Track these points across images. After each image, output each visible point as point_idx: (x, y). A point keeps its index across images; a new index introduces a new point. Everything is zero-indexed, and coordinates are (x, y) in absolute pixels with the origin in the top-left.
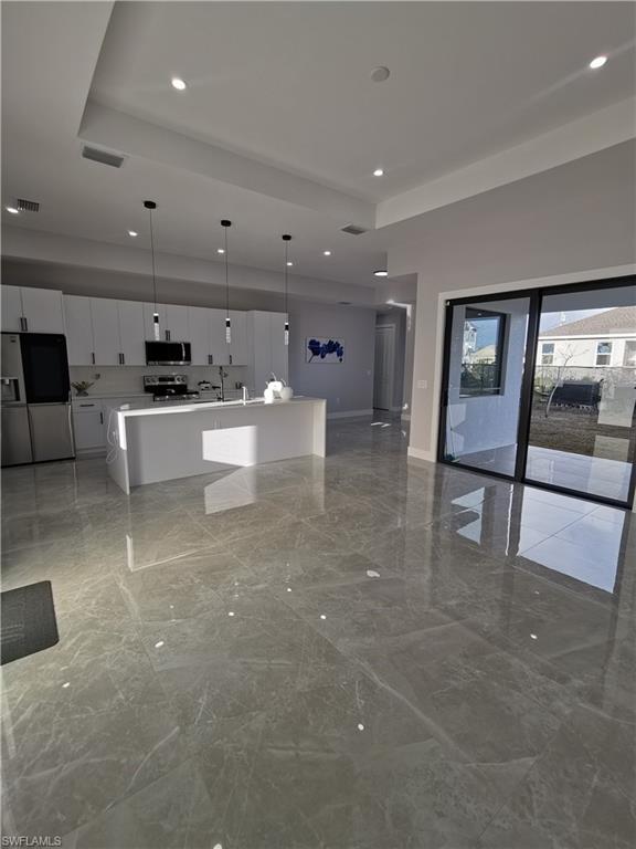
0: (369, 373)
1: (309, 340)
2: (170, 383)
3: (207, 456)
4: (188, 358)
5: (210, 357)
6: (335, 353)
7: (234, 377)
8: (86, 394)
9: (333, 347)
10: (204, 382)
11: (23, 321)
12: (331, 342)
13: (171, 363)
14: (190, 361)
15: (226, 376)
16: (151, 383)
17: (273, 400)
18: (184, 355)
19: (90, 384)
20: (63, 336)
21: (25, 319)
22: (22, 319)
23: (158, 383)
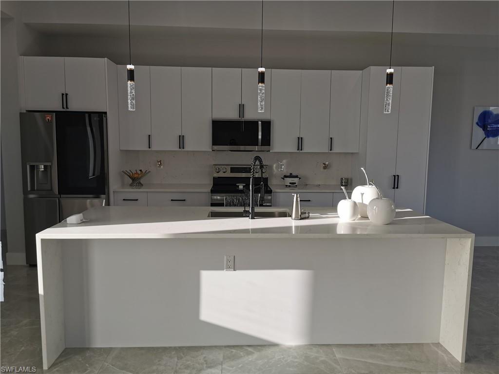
1: (479, 111)
2: (244, 175)
4: (267, 141)
5: (300, 141)
8: (140, 185)
10: (291, 176)
11: (65, 97)
13: (242, 148)
14: (269, 145)
15: (326, 167)
16: (221, 175)
17: (350, 224)
18: (260, 137)
19: (147, 173)
20: (105, 113)
21: (67, 94)
22: (63, 94)
23: (229, 174)
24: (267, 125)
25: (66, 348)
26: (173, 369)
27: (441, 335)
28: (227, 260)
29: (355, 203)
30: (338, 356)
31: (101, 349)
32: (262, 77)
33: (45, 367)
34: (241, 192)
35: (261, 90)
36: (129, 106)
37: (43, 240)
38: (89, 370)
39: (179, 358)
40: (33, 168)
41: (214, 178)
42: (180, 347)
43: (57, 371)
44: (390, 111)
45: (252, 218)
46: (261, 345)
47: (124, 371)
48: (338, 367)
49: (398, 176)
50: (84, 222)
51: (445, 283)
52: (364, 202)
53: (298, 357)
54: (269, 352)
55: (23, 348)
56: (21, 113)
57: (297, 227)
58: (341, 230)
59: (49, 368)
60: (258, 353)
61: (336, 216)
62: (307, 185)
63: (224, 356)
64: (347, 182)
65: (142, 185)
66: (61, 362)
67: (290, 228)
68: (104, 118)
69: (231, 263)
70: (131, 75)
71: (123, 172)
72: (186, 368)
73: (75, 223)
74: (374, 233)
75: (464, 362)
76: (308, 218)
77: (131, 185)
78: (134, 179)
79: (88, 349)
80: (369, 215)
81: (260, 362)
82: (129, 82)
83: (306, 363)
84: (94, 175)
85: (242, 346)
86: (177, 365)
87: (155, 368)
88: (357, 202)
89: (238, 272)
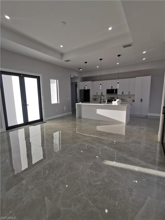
5: (123, 92)
8: (96, 101)
10: (122, 99)
14: (117, 93)
16: (109, 99)
23: (110, 99)
24: (116, 90)
40: (81, 98)
49: (142, 99)
68: (90, 90)
71: (93, 98)
77: (94, 101)
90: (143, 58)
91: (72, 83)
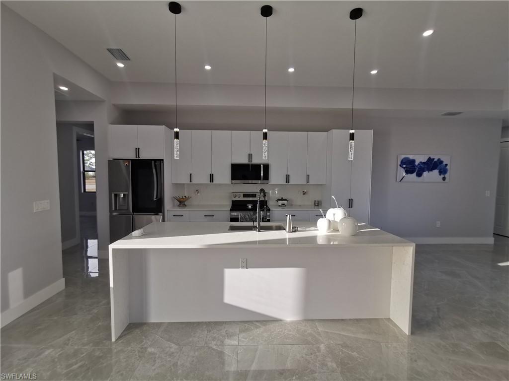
0: (488, 193)
1: (401, 158)
2: (251, 199)
3: (229, 298)
4: (266, 177)
5: (288, 177)
6: (436, 172)
7: (314, 196)
9: (432, 165)
10: (282, 199)
12: (430, 160)
13: (250, 181)
14: (268, 179)
15: (304, 193)
16: (237, 199)
17: (327, 236)
18: (262, 175)
19: (189, 198)
20: (163, 160)
21: (139, 149)
22: (136, 149)
23: (242, 199)
24: (266, 167)
25: (130, 324)
26: (203, 340)
27: (391, 313)
28: (242, 262)
29: (329, 221)
30: (320, 329)
31: (154, 323)
32: (265, 136)
33: (113, 340)
34: (250, 210)
35: (265, 144)
36: (175, 156)
37: (114, 250)
38: (145, 341)
39: (209, 331)
40: (116, 195)
41: (232, 201)
42: (209, 322)
43: (122, 342)
44: (353, 158)
45: (259, 231)
46: (266, 321)
47: (169, 343)
48: (320, 338)
49: (352, 199)
50: (144, 236)
51: (393, 276)
52: (336, 220)
53: (292, 330)
54: (271, 326)
55: (100, 324)
56: (109, 161)
57: (289, 239)
58: (320, 241)
59: (116, 340)
60: (264, 327)
61: (316, 229)
62: (292, 205)
63: (240, 330)
64: (319, 203)
65: (186, 206)
66: (125, 335)
67: (285, 239)
68: (162, 164)
69: (245, 264)
70: (177, 135)
71: (174, 197)
72: (213, 340)
73: (137, 235)
74: (345, 243)
75: (410, 334)
76: (297, 231)
77: (179, 206)
78: (180, 202)
79: (145, 323)
80: (340, 229)
81: (265, 335)
82: (176, 140)
83: (298, 335)
84: (157, 198)
85: (252, 321)
86: (207, 337)
87: (191, 339)
88: (331, 220)
89: (249, 270)
90: (372, 70)
91: (62, 127)
